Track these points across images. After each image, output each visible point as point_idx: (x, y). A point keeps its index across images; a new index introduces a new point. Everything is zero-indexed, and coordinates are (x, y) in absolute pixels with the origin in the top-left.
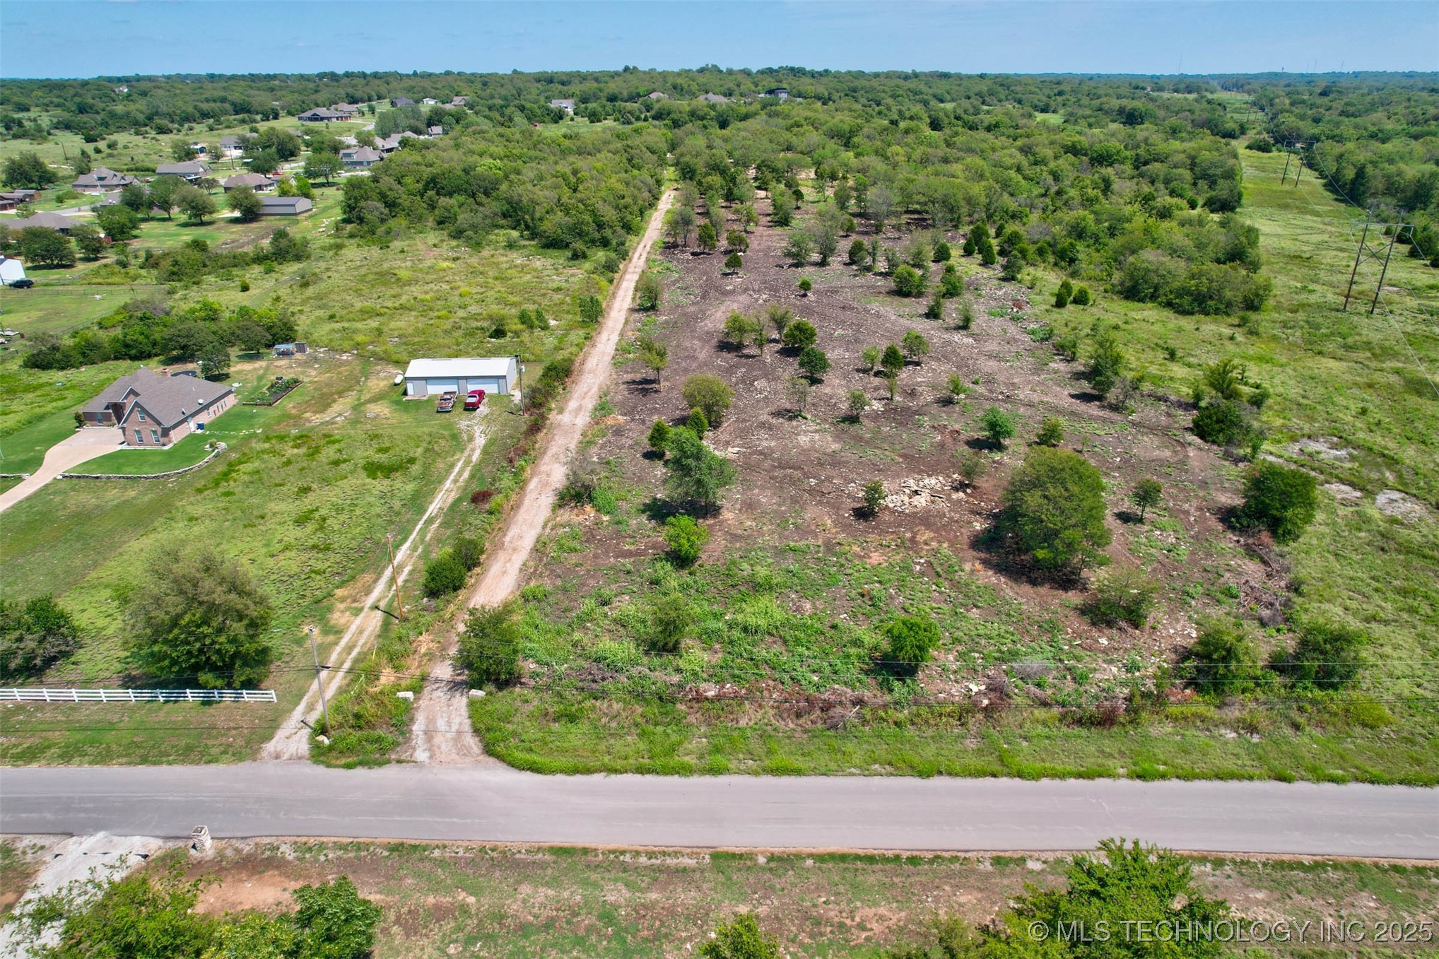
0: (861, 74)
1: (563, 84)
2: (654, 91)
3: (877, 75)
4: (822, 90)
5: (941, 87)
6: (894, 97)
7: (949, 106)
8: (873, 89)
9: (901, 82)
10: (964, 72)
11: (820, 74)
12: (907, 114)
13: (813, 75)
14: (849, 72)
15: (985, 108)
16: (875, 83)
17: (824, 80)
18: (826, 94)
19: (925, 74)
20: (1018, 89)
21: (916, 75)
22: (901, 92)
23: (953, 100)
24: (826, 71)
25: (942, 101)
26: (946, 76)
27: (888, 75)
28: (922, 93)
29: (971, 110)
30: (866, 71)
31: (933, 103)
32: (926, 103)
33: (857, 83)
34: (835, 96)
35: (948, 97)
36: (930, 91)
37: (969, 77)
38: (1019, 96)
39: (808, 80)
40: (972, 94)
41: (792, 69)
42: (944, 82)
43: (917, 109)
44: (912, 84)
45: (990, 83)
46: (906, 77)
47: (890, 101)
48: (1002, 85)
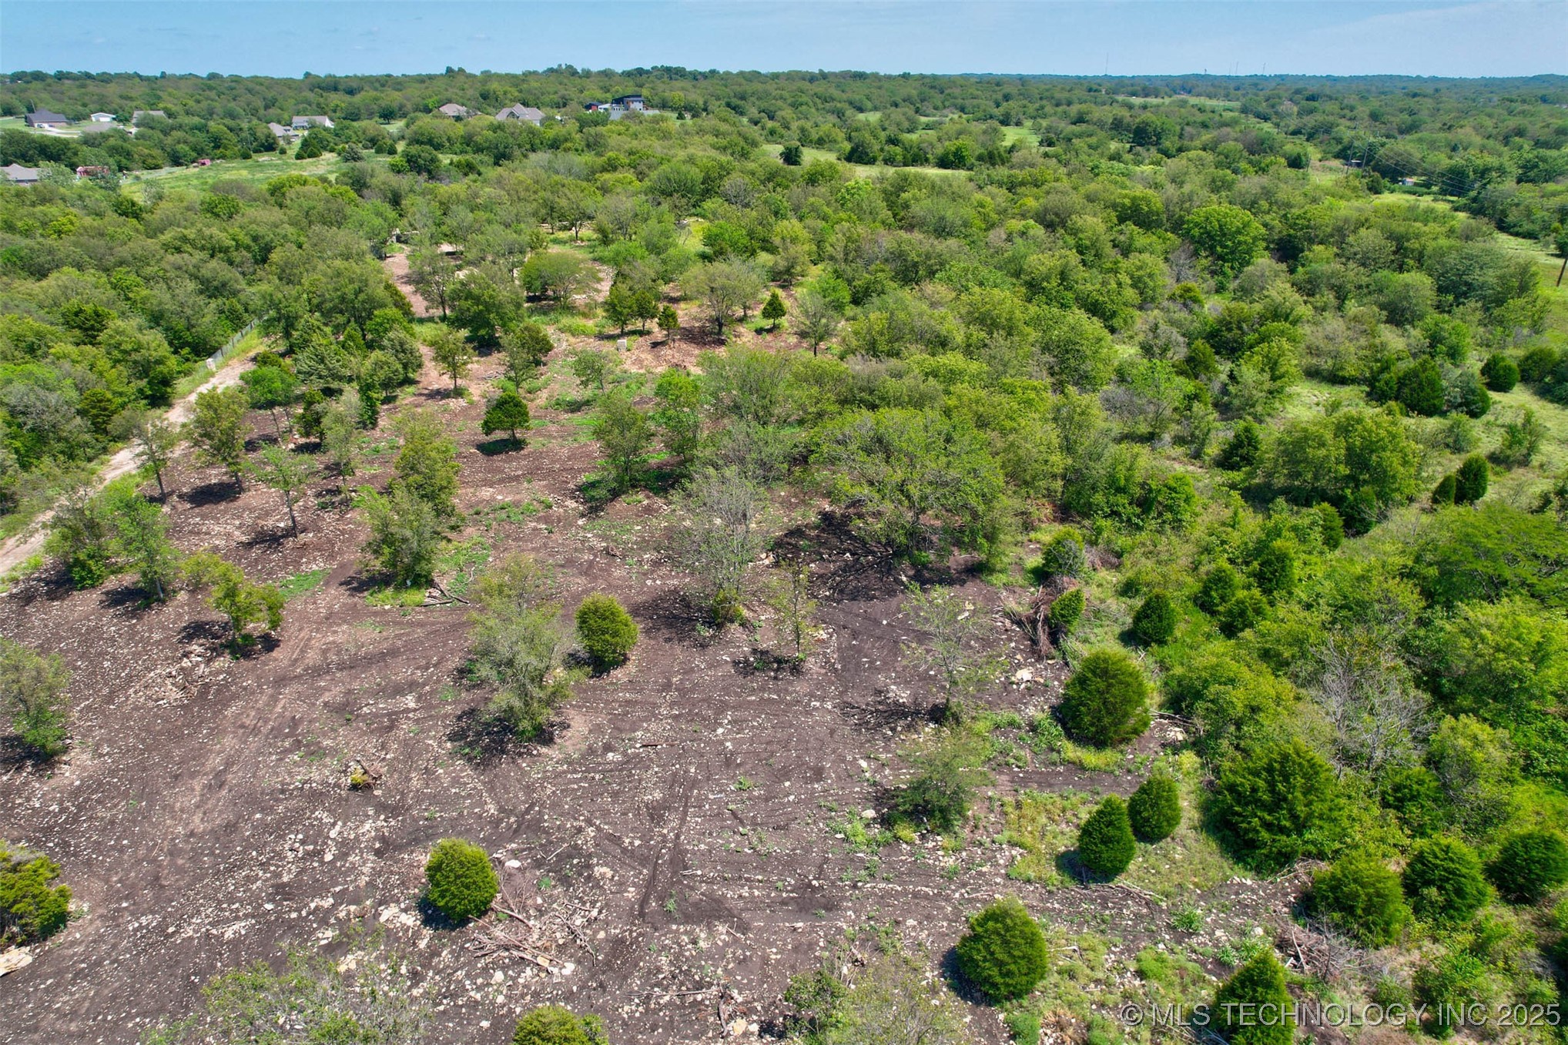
0: (756, 75)
1: (351, 92)
2: (449, 101)
3: (775, 76)
4: (697, 98)
5: (858, 92)
6: (795, 105)
7: (874, 117)
8: (768, 94)
9: (806, 85)
10: (882, 72)
11: (704, 76)
12: (815, 136)
13: (695, 76)
14: (741, 74)
15: (923, 119)
16: (771, 87)
17: (703, 83)
18: (701, 103)
19: (835, 75)
20: (957, 92)
21: (824, 76)
22: (804, 99)
23: (876, 109)
24: (713, 72)
25: (861, 110)
26: (860, 76)
27: (791, 76)
28: (833, 100)
29: (906, 125)
30: (763, 71)
31: (849, 112)
32: (840, 114)
33: (749, 88)
34: (714, 105)
35: (869, 105)
36: (845, 96)
37: (889, 78)
38: (959, 101)
39: (687, 84)
40: (898, 100)
41: (668, 70)
42: (859, 83)
43: (828, 125)
44: (819, 88)
45: (917, 84)
46: (812, 78)
47: (787, 113)
48: (932, 87)
